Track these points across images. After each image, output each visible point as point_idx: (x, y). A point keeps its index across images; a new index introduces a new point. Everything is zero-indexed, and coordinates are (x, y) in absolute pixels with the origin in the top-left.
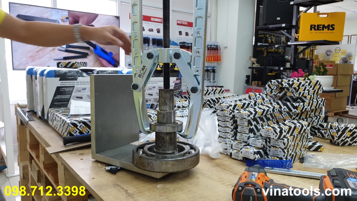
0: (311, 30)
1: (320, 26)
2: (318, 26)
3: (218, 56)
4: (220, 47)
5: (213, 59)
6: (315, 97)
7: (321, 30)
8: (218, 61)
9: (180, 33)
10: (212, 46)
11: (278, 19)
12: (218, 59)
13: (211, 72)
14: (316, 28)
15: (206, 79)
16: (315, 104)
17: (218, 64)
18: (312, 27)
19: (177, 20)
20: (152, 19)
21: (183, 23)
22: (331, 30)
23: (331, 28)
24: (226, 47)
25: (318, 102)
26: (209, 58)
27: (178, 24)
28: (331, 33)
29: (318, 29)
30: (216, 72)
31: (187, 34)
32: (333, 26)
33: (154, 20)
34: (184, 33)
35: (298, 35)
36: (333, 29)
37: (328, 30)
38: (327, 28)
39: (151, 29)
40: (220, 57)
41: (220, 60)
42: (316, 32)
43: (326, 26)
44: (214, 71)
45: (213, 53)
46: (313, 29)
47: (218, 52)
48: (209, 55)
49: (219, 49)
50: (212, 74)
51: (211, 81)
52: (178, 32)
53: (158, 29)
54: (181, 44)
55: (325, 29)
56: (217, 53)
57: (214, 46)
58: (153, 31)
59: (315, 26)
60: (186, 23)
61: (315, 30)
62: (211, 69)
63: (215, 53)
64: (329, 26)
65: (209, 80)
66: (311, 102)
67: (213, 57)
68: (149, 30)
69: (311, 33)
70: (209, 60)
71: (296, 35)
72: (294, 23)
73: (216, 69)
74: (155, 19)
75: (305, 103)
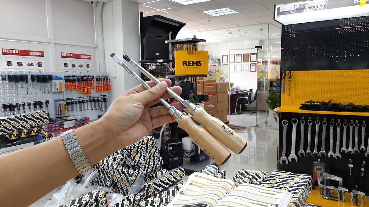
0: (183, 65)
1: (190, 62)
2: (189, 62)
3: (108, 86)
4: (109, 77)
5: (102, 89)
6: (152, 160)
7: (191, 65)
8: (108, 90)
9: (66, 65)
10: (101, 77)
11: (158, 54)
12: (108, 88)
13: (102, 101)
14: (187, 64)
15: (97, 109)
16: (151, 167)
17: (110, 94)
18: (184, 63)
19: (61, 53)
20: (31, 53)
21: (68, 55)
22: (199, 65)
23: (198, 64)
24: (115, 77)
25: (154, 163)
26: (99, 88)
27: (62, 57)
28: (199, 68)
29: (189, 65)
30: (107, 101)
31: (73, 66)
32: (200, 62)
33: (33, 54)
34: (70, 65)
35: (174, 69)
36: (201, 65)
37: (197, 65)
38: (196, 64)
39: (31, 64)
40: (110, 87)
41: (110, 89)
42: (187, 68)
43: (195, 62)
44: (105, 100)
45: (102, 83)
46: (185, 65)
47: (108, 81)
48: (98, 86)
49: (108, 79)
50: (103, 103)
51: (102, 110)
52: (64, 64)
53: (39, 63)
54: (66, 78)
55: (194, 64)
56: (107, 83)
57: (102, 77)
58: (33, 66)
59: (186, 62)
60: (71, 55)
61: (186, 65)
62: (102, 99)
63: (104, 83)
64: (197, 62)
65: (100, 110)
66: (147, 166)
67: (102, 87)
68: (28, 64)
69: (184, 68)
70: (99, 91)
71: (173, 69)
72: (171, 58)
73: (107, 99)
74: (35, 53)
75: (140, 169)
